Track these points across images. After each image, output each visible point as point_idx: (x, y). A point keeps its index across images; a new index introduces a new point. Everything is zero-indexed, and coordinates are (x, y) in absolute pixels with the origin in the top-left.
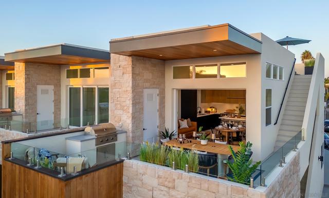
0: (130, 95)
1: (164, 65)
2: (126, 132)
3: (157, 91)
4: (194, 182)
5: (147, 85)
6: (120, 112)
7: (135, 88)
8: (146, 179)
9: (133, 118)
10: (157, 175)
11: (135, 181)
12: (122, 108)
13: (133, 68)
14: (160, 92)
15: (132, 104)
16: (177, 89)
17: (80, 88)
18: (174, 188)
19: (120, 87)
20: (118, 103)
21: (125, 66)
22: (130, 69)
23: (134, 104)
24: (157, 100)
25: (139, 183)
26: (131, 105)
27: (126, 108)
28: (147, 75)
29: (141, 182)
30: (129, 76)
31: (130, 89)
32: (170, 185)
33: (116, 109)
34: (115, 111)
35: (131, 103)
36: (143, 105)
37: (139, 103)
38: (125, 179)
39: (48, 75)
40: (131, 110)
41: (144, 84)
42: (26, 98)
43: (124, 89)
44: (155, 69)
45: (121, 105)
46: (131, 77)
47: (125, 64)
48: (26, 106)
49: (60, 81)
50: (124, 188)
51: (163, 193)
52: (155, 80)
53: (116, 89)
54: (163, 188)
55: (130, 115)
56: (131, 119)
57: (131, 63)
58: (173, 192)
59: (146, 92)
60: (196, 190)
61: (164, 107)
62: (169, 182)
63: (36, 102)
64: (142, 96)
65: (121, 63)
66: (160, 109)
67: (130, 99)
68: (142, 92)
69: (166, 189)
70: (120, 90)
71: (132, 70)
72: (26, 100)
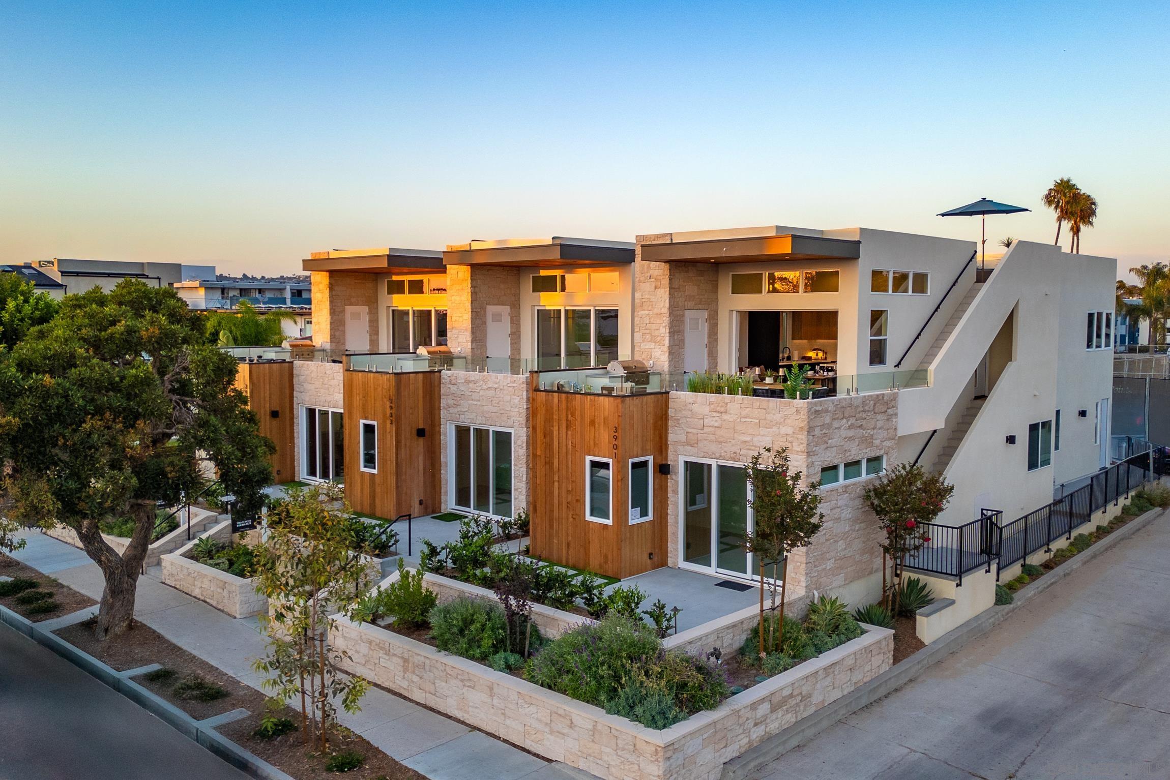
0: (666, 320)
1: (717, 272)
2: (660, 374)
3: (706, 314)
4: (746, 402)
5: (691, 304)
6: (652, 345)
7: (673, 308)
8: (696, 408)
9: (670, 353)
10: (708, 402)
11: (683, 412)
12: (654, 340)
13: (670, 279)
14: (709, 315)
15: (669, 333)
16: (737, 311)
17: (560, 310)
18: (726, 412)
19: (650, 308)
20: (648, 331)
21: (658, 278)
22: (666, 281)
23: (672, 333)
24: (705, 328)
25: (688, 413)
26: (668, 335)
27: (659, 338)
28: (691, 289)
29: (690, 413)
30: (665, 292)
31: (666, 311)
32: (722, 409)
33: (643, 341)
34: (642, 344)
35: (668, 331)
36: (683, 336)
37: (679, 332)
38: (671, 412)
39: (502, 286)
40: (667, 342)
41: (686, 303)
42: (472, 328)
43: (656, 311)
44: (702, 278)
45: (651, 335)
46: (668, 293)
47: (659, 274)
48: (472, 342)
49: (519, 298)
50: (670, 423)
51: (714, 419)
52: (701, 297)
53: (644, 310)
54: (714, 414)
55: (666, 349)
56: (667, 354)
57: (667, 272)
58: (725, 417)
59: (689, 315)
60: (748, 409)
61: (716, 340)
62: (722, 406)
63: (485, 335)
64: (683, 322)
65: (651, 272)
66: (710, 342)
67: (665, 326)
68: (683, 315)
69: (718, 415)
70: (651, 313)
71: (670, 283)
72: (473, 332)
